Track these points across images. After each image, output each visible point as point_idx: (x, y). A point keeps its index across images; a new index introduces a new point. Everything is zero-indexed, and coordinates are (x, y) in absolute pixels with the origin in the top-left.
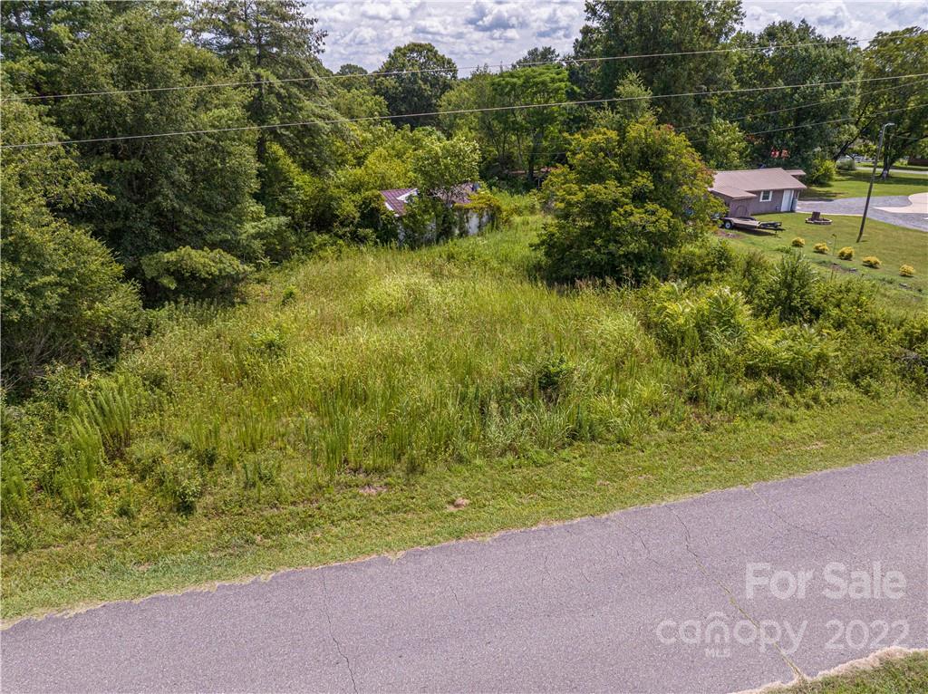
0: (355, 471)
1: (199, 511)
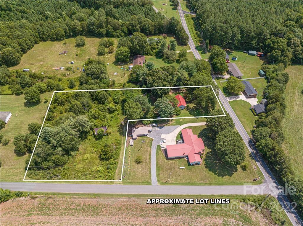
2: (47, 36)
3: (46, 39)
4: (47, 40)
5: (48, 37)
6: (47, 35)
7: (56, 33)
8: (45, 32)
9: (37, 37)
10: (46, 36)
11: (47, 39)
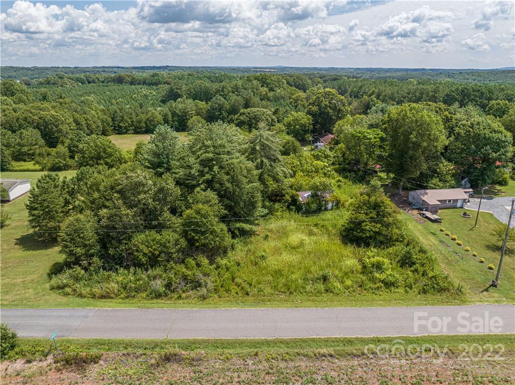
0: (279, 292)
1: (250, 295)
2: (129, 124)
3: (125, 131)
4: (126, 133)
5: (129, 127)
6: (130, 122)
7: (148, 119)
8: (125, 117)
9: (108, 124)
10: (126, 124)
11: (128, 130)
